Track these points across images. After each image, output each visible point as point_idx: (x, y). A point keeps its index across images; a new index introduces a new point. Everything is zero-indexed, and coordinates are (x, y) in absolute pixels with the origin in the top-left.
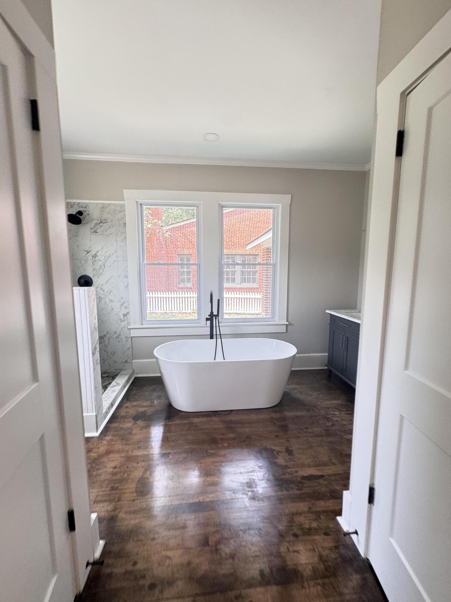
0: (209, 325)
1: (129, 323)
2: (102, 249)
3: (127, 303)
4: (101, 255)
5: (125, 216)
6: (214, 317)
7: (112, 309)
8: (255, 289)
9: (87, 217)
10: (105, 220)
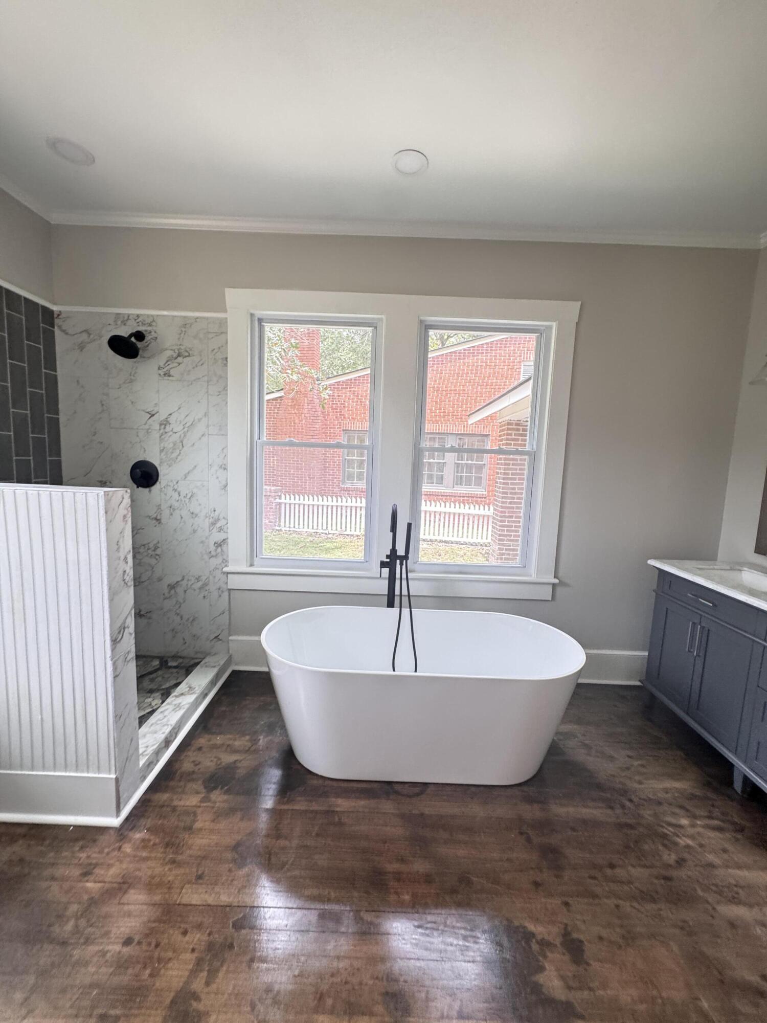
0: (387, 576)
1: (225, 562)
2: (179, 408)
3: (223, 520)
4: (176, 421)
5: (227, 343)
6: (398, 562)
7: (195, 531)
8: (480, 498)
9: (153, 344)
10: (187, 351)
